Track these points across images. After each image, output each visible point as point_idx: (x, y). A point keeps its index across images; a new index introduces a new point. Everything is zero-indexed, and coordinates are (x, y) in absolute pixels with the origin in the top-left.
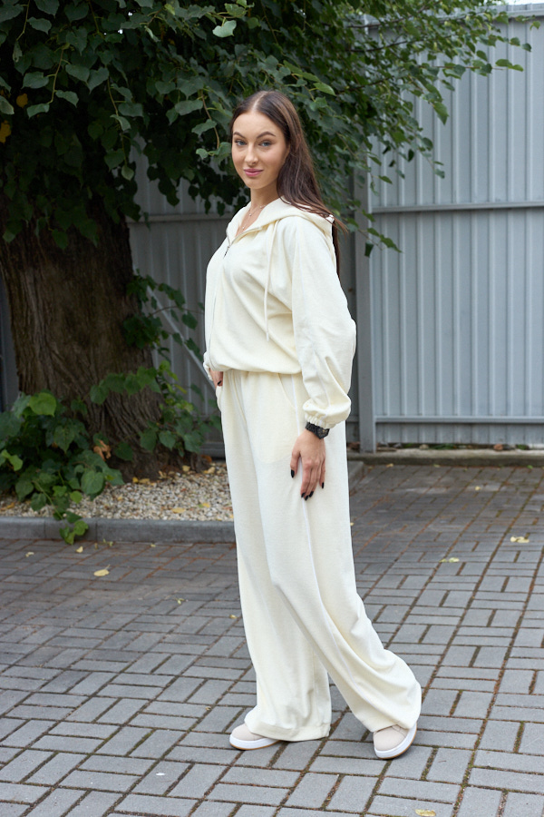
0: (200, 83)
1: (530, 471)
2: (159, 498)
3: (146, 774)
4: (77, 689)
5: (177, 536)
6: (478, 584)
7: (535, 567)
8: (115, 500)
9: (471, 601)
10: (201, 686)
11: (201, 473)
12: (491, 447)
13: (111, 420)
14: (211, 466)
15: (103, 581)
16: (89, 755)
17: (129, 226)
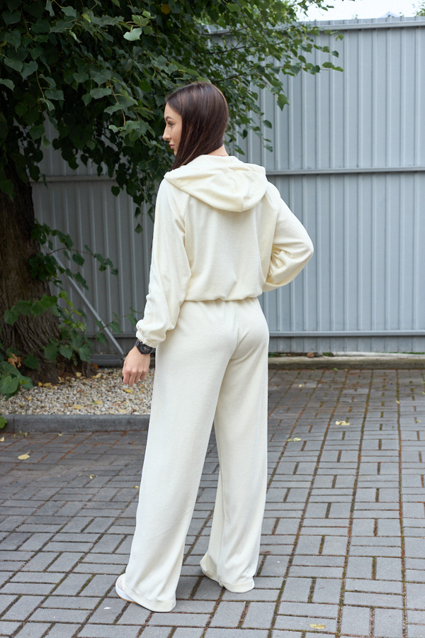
0: (108, 75)
1: (336, 373)
2: (61, 398)
3: (96, 608)
4: (25, 547)
5: (79, 427)
6: (319, 457)
7: (358, 443)
8: (26, 400)
9: (316, 469)
10: (123, 540)
11: (90, 377)
12: (305, 355)
13: (20, 337)
14: (98, 373)
15: (26, 463)
16: (47, 597)
17: (32, 185)
